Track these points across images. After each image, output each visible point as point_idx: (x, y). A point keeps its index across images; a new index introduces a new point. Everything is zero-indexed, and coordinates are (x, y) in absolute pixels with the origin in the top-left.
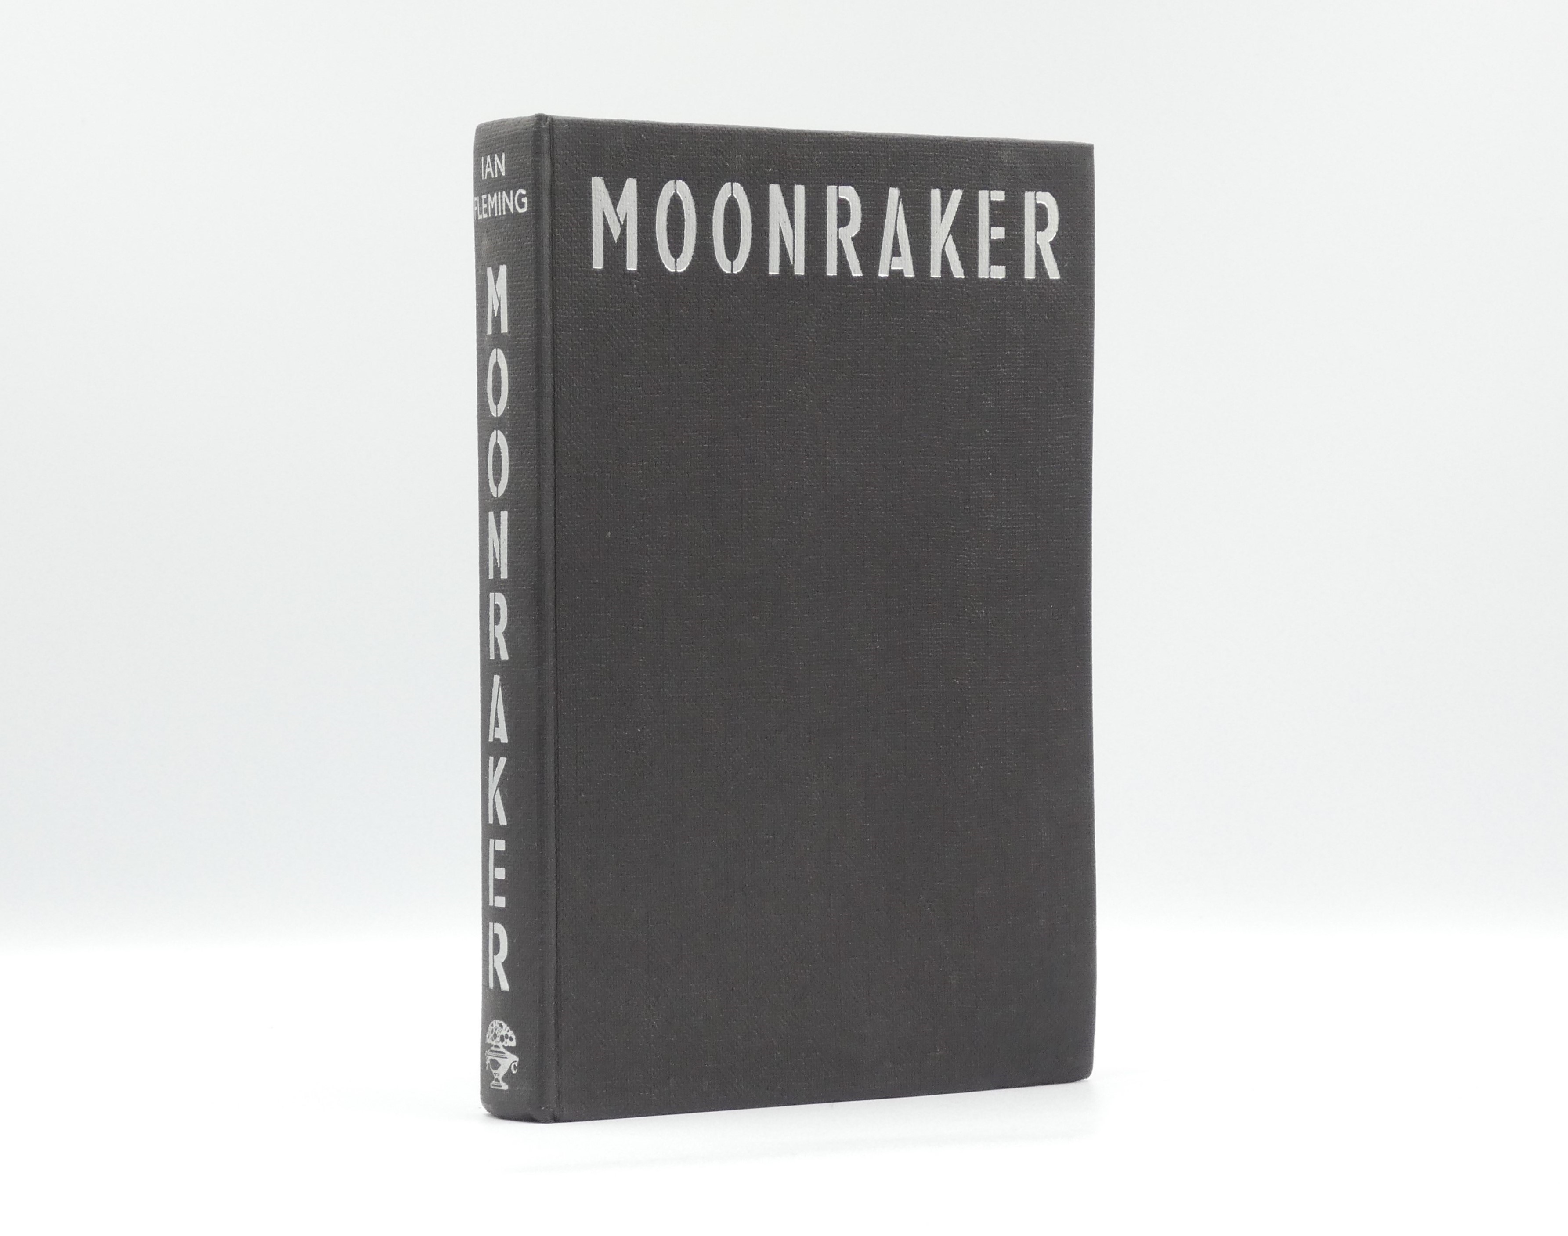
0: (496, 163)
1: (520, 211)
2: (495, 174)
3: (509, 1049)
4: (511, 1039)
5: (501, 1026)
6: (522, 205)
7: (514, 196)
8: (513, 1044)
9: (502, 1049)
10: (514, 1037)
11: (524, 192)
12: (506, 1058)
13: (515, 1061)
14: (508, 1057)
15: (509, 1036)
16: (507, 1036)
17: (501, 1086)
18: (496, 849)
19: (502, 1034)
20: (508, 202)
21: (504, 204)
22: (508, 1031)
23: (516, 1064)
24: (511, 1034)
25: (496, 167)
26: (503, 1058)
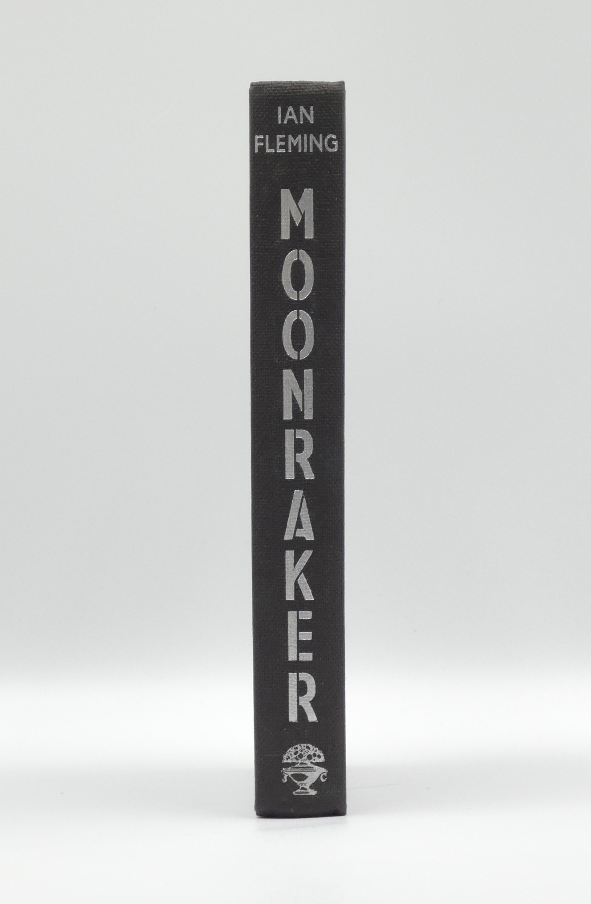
0: (301, 113)
1: (330, 150)
2: (299, 121)
3: (318, 764)
4: (319, 757)
5: (308, 747)
6: (333, 146)
7: (324, 139)
8: (322, 760)
9: (310, 765)
10: (322, 754)
11: (334, 137)
12: (315, 771)
13: (324, 773)
14: (316, 770)
15: (317, 754)
16: (315, 755)
17: (309, 793)
18: (300, 618)
19: (309, 753)
20: (316, 142)
21: (311, 144)
22: (316, 751)
23: (325, 774)
24: (318, 752)
25: (301, 116)
26: (311, 771)
